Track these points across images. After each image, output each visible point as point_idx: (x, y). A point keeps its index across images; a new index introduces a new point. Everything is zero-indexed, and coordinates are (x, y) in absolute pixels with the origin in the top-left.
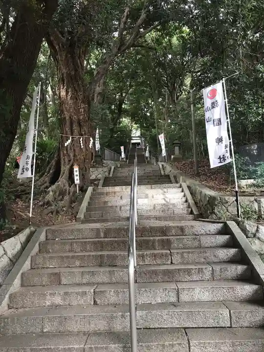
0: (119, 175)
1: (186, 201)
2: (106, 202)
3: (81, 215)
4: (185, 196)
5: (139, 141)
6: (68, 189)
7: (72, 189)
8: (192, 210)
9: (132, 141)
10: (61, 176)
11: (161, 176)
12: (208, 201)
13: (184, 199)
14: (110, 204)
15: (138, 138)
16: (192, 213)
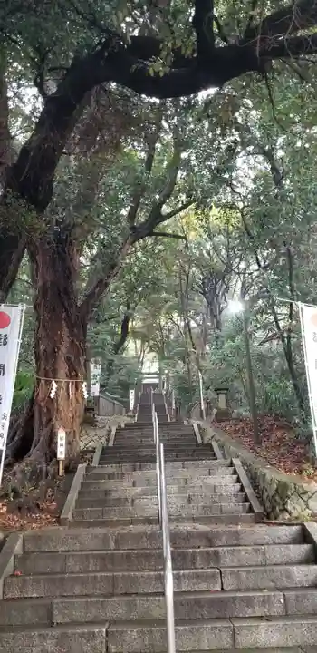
0: (124, 443)
1: (242, 490)
2: (107, 493)
3: (68, 514)
4: (238, 481)
5: (157, 381)
6: (45, 469)
7: (51, 470)
8: (251, 507)
9: (145, 381)
10: (33, 446)
11: (198, 445)
12: (277, 490)
13: (238, 486)
14: (115, 495)
15: (155, 376)
16: (251, 510)
